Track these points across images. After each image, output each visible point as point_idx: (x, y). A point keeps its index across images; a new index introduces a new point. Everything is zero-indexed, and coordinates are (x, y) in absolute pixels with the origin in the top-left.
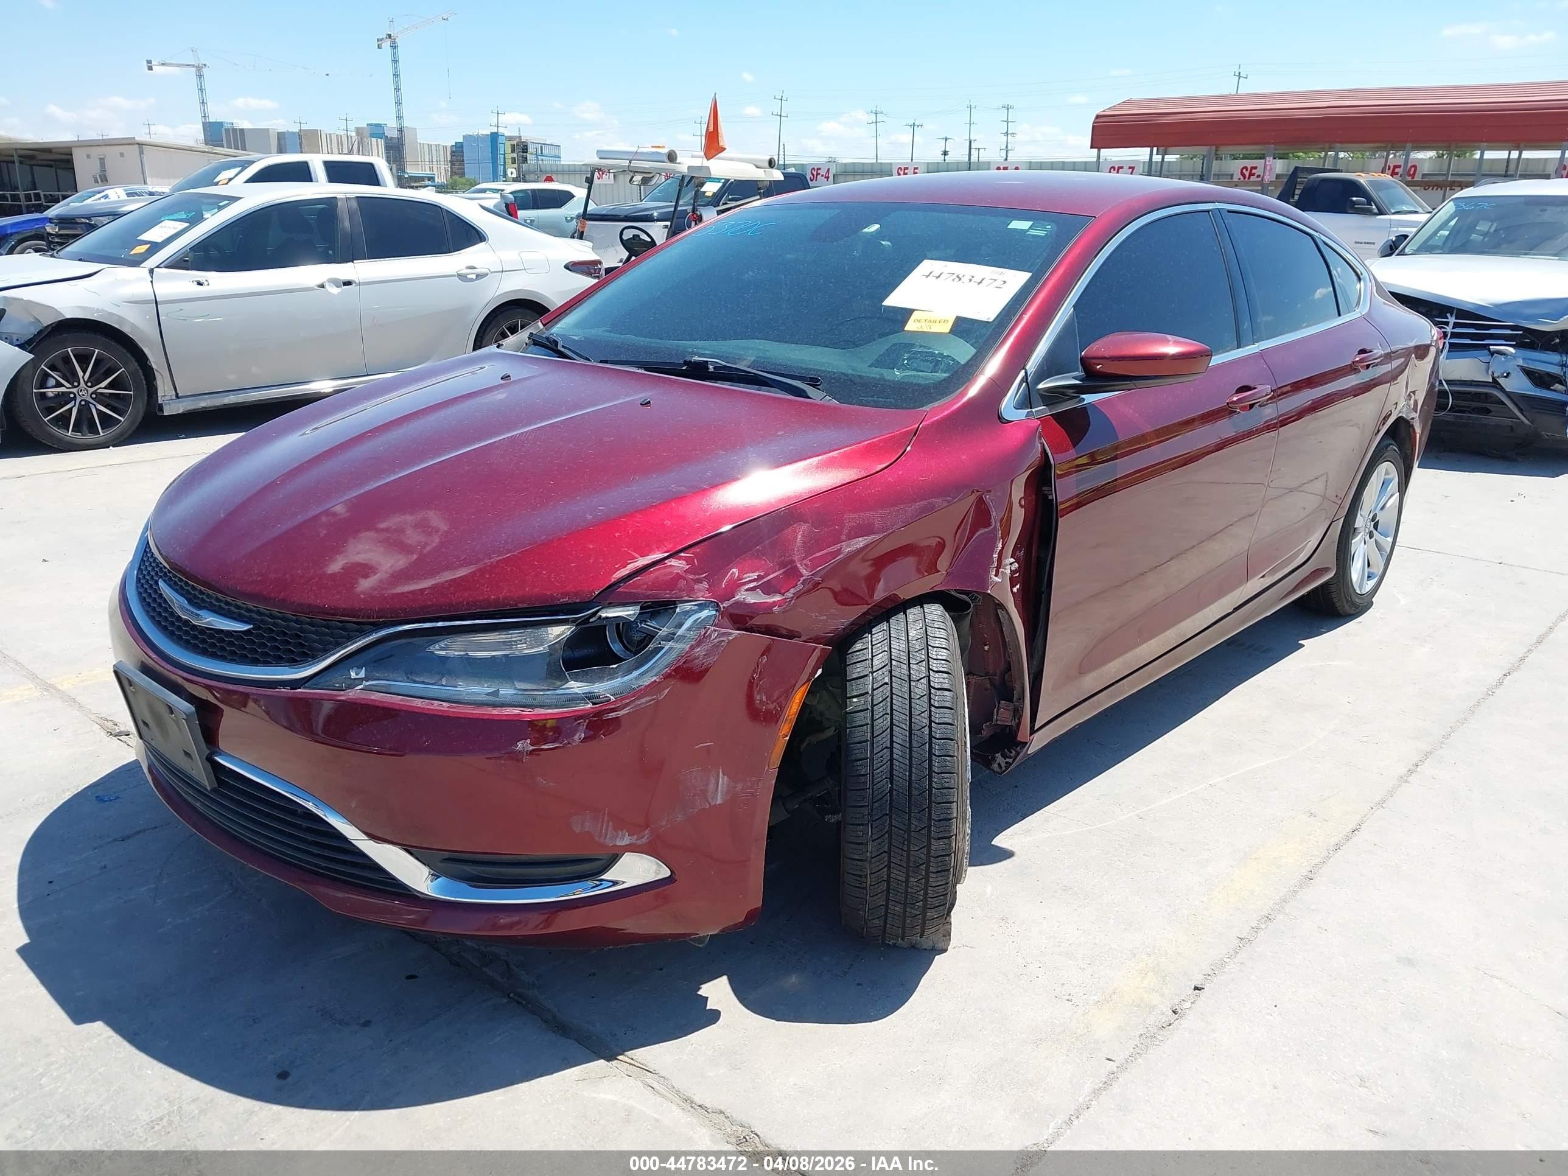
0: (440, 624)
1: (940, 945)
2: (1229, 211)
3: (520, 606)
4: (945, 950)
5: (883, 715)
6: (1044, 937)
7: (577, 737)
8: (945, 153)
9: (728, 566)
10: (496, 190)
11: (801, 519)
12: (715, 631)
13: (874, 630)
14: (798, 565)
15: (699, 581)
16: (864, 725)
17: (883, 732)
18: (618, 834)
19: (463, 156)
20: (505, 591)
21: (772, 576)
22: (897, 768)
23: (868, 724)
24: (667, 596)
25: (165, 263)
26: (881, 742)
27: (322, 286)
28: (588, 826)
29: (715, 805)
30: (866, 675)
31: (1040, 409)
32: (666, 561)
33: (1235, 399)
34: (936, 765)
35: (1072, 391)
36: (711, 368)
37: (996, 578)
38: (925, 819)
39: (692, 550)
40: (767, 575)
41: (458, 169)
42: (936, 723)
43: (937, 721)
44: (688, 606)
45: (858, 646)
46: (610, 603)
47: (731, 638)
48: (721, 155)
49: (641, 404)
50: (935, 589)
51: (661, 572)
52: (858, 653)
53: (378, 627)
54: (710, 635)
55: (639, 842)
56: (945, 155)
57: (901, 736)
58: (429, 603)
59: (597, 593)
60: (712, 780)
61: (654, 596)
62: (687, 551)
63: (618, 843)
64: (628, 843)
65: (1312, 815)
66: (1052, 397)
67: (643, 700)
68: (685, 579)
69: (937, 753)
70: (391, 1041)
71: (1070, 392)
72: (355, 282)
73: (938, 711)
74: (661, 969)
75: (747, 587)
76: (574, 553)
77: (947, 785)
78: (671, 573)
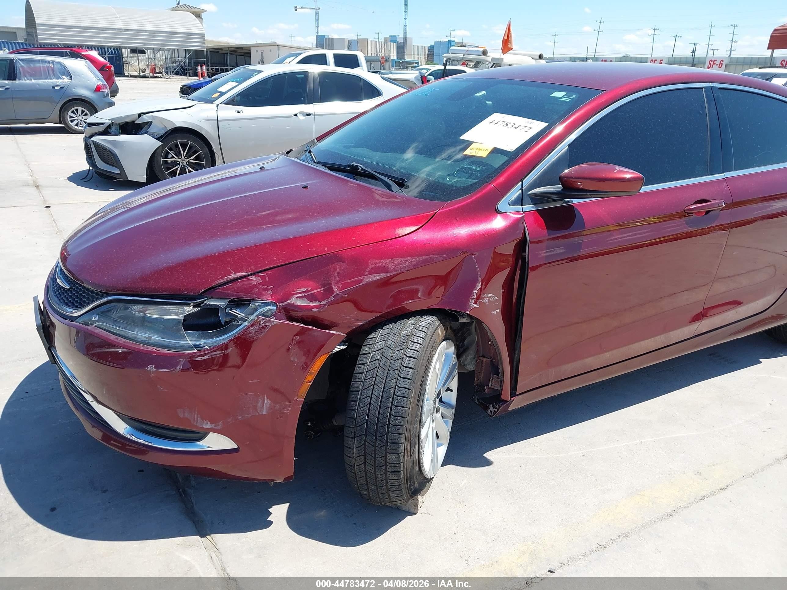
0: (129, 298)
1: (412, 510)
2: (720, 88)
3: (164, 293)
4: (415, 514)
5: (371, 377)
6: (477, 518)
7: (178, 368)
8: (693, 52)
9: (288, 283)
10: (427, 69)
11: (342, 260)
12: (263, 319)
13: (384, 328)
14: (334, 287)
15: (267, 290)
16: (359, 382)
17: (369, 387)
18: (204, 421)
19: (433, 52)
20: (160, 284)
21: (315, 291)
22: (372, 409)
23: (361, 381)
24: (245, 296)
25: (225, 102)
26: (366, 393)
27: (296, 115)
28: (187, 415)
29: (262, 414)
30: (369, 353)
31: (529, 207)
32: (249, 277)
33: (693, 207)
34: (394, 411)
35: (555, 196)
36: (360, 169)
37: (475, 305)
38: (385, 441)
39: (267, 272)
40: (312, 290)
41: (431, 58)
42: (398, 387)
43: (399, 386)
44: (257, 303)
45: (372, 335)
46: (211, 297)
47: (273, 324)
48: (511, 52)
49: (303, 188)
50: (431, 308)
51: (247, 282)
52: (370, 340)
53: (108, 295)
54: (260, 322)
55: (216, 428)
56: (693, 53)
57: (377, 391)
58: (127, 286)
59: (202, 291)
60: (260, 400)
61: (237, 296)
62: (264, 272)
63: (205, 427)
64: (210, 427)
65: (699, 474)
66: (537, 199)
67: (216, 353)
68: (258, 288)
69: (395, 404)
70: (109, 503)
71: (554, 197)
72: (312, 114)
73: (402, 380)
74: (259, 492)
75: (298, 296)
76: (202, 267)
77: (398, 424)
78: (250, 284)
